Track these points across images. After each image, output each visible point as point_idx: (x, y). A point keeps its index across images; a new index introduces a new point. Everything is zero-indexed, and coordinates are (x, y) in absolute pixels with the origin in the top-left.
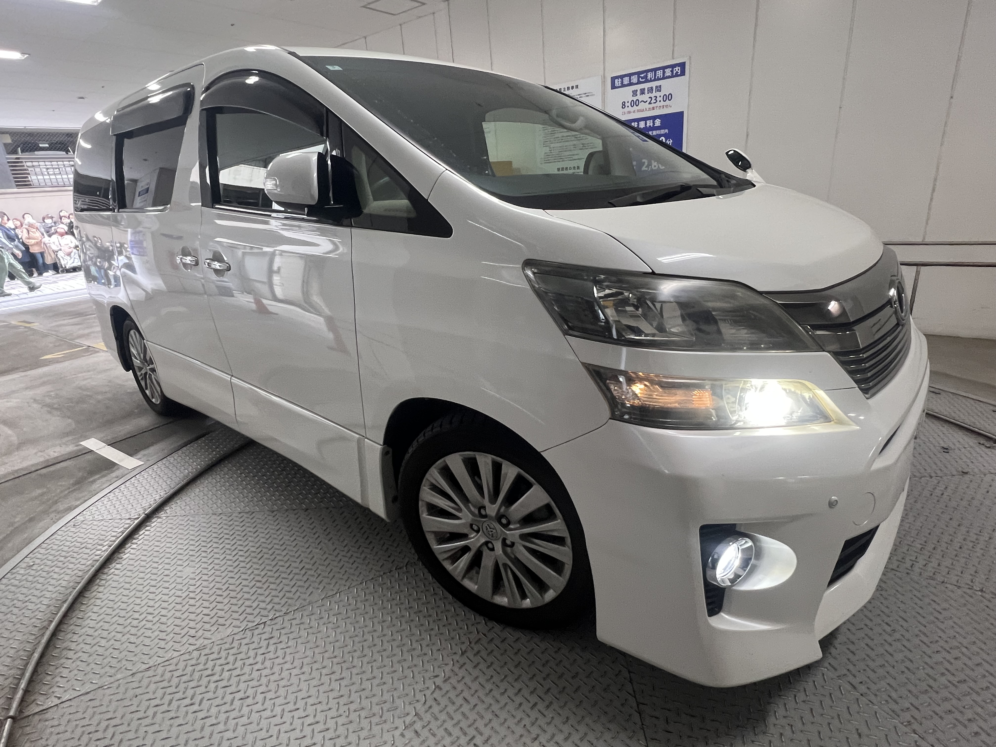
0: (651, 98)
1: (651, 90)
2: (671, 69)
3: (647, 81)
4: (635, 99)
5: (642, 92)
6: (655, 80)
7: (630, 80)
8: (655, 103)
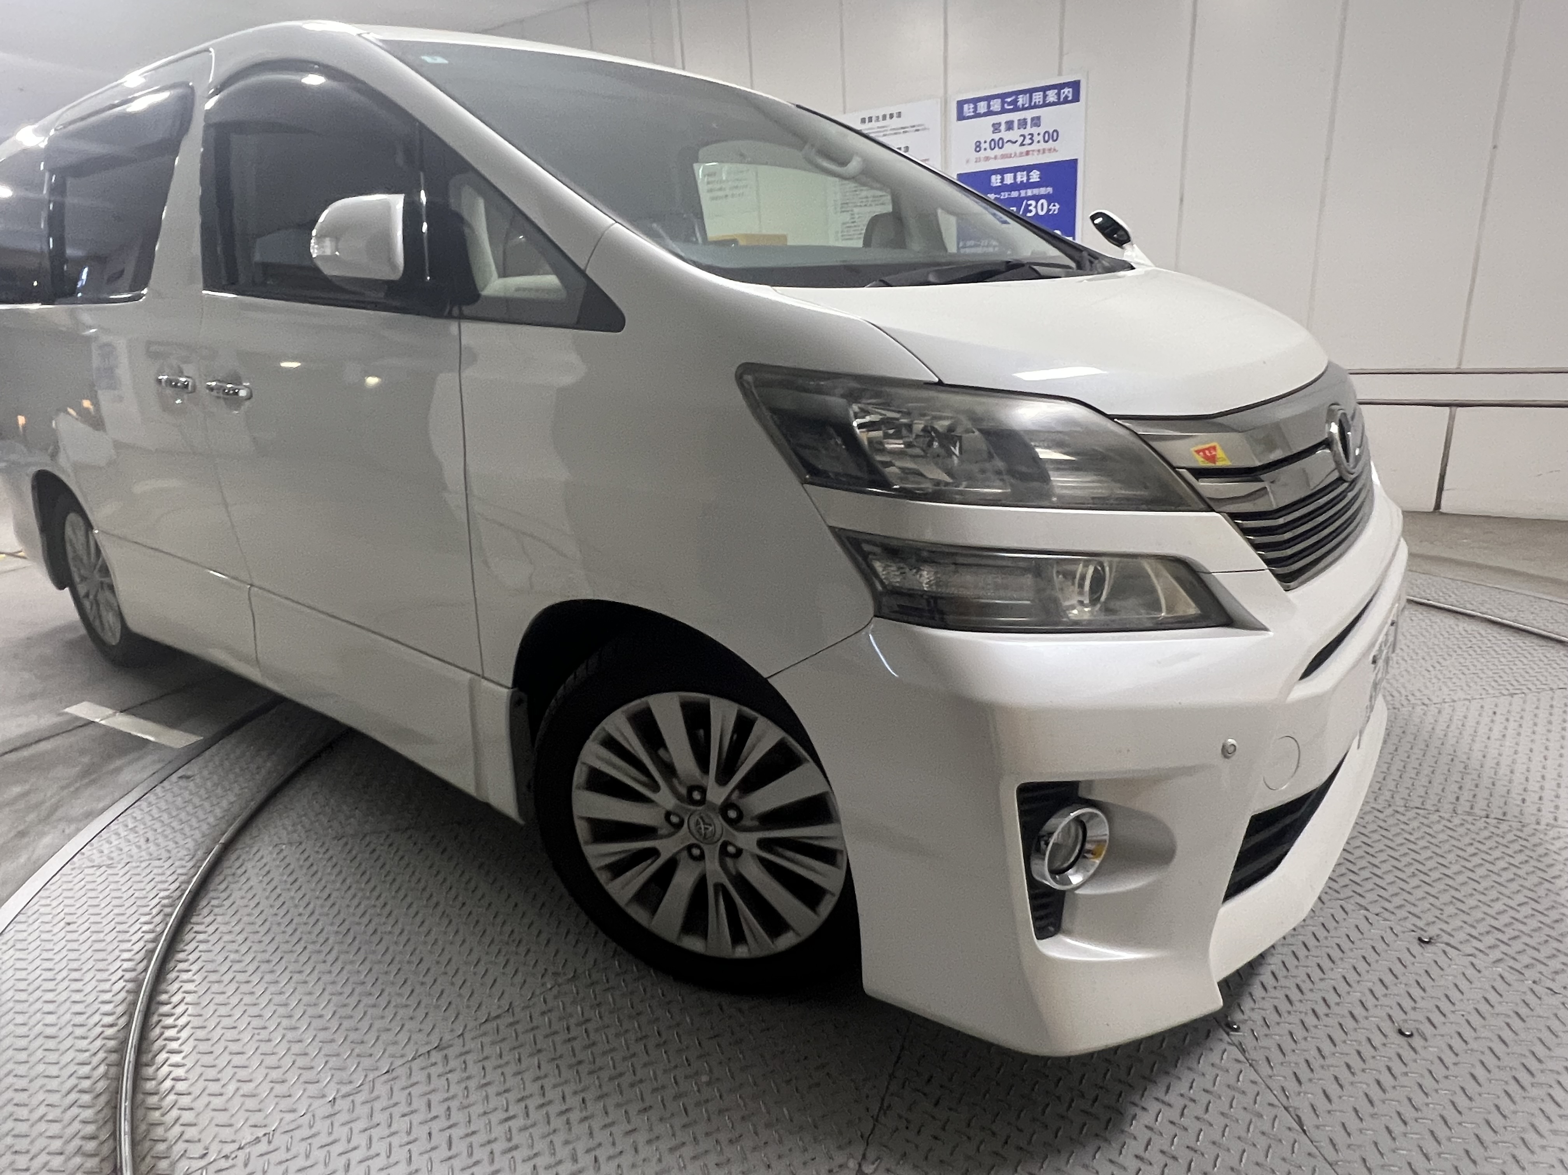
0: (1024, 136)
1: (1023, 123)
2: (1056, 91)
4: (996, 137)
5: (1010, 125)
6: (1031, 107)
7: (989, 106)
8: (1030, 144)
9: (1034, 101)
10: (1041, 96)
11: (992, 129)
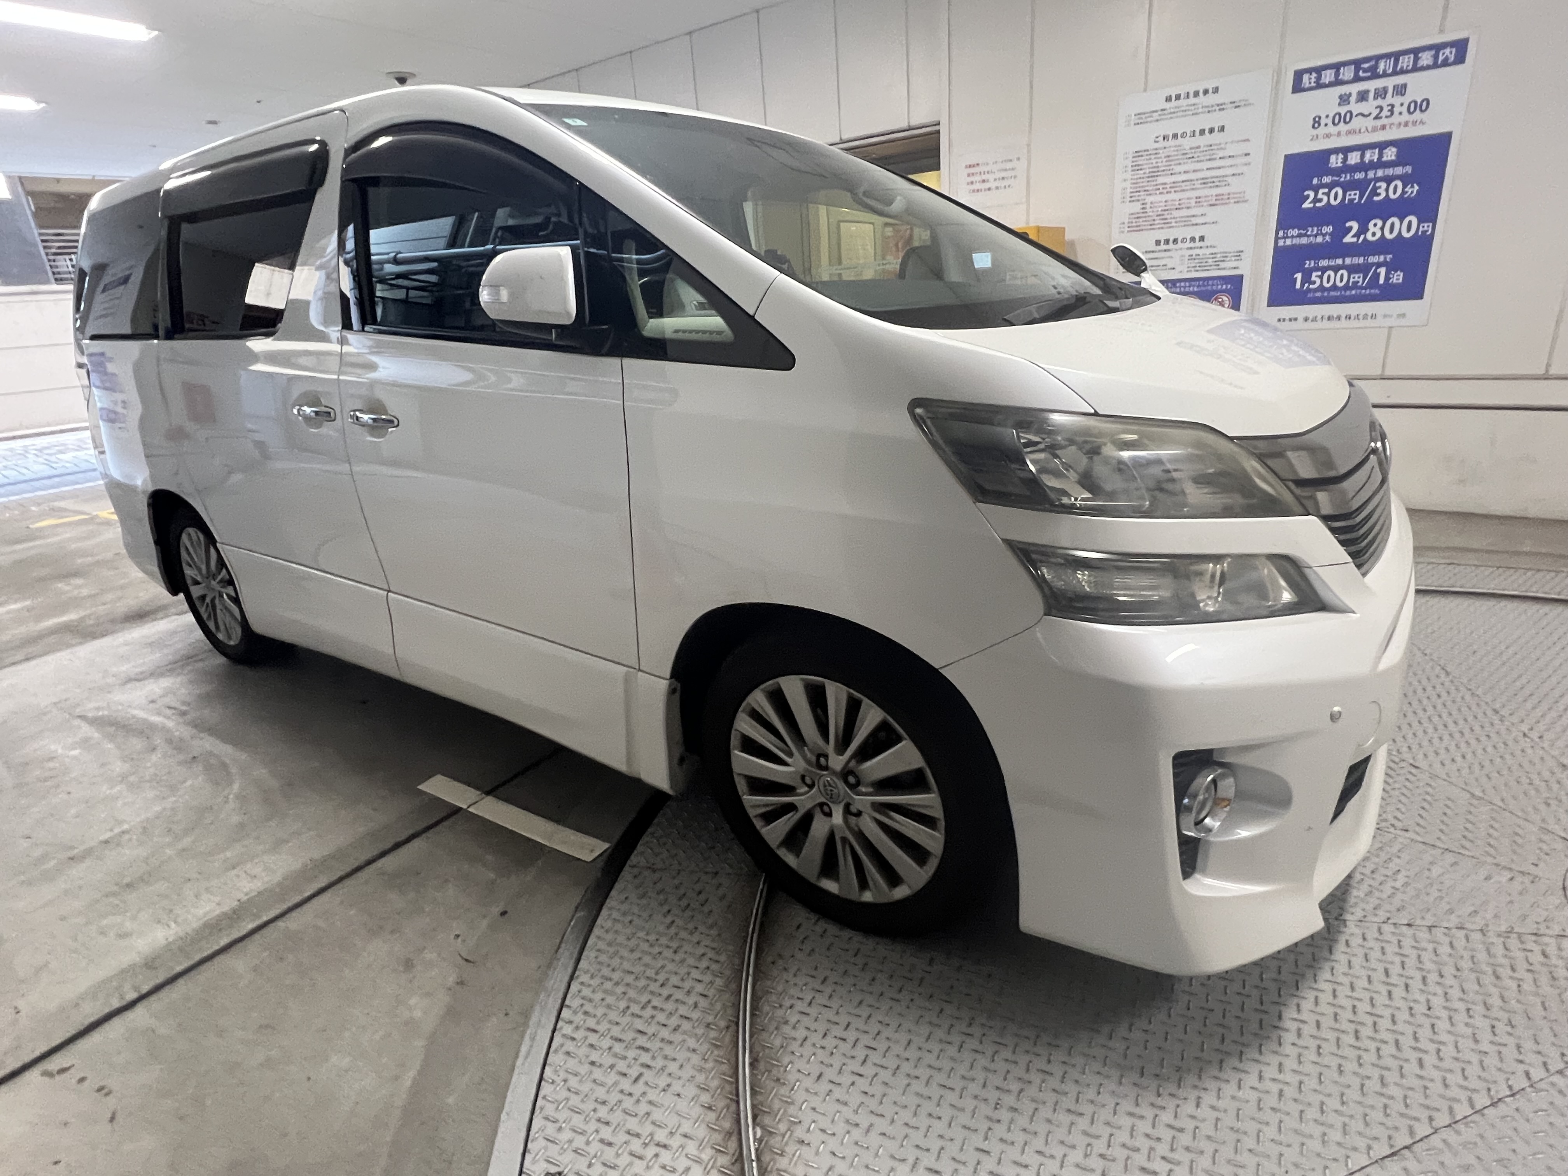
0: (1381, 108)
1: (1381, 93)
2: (1433, 52)
4: (1343, 110)
5: (1363, 96)
7: (1337, 74)
8: (1387, 117)
9: (1400, 66)
10: (1411, 60)
11: (1338, 100)
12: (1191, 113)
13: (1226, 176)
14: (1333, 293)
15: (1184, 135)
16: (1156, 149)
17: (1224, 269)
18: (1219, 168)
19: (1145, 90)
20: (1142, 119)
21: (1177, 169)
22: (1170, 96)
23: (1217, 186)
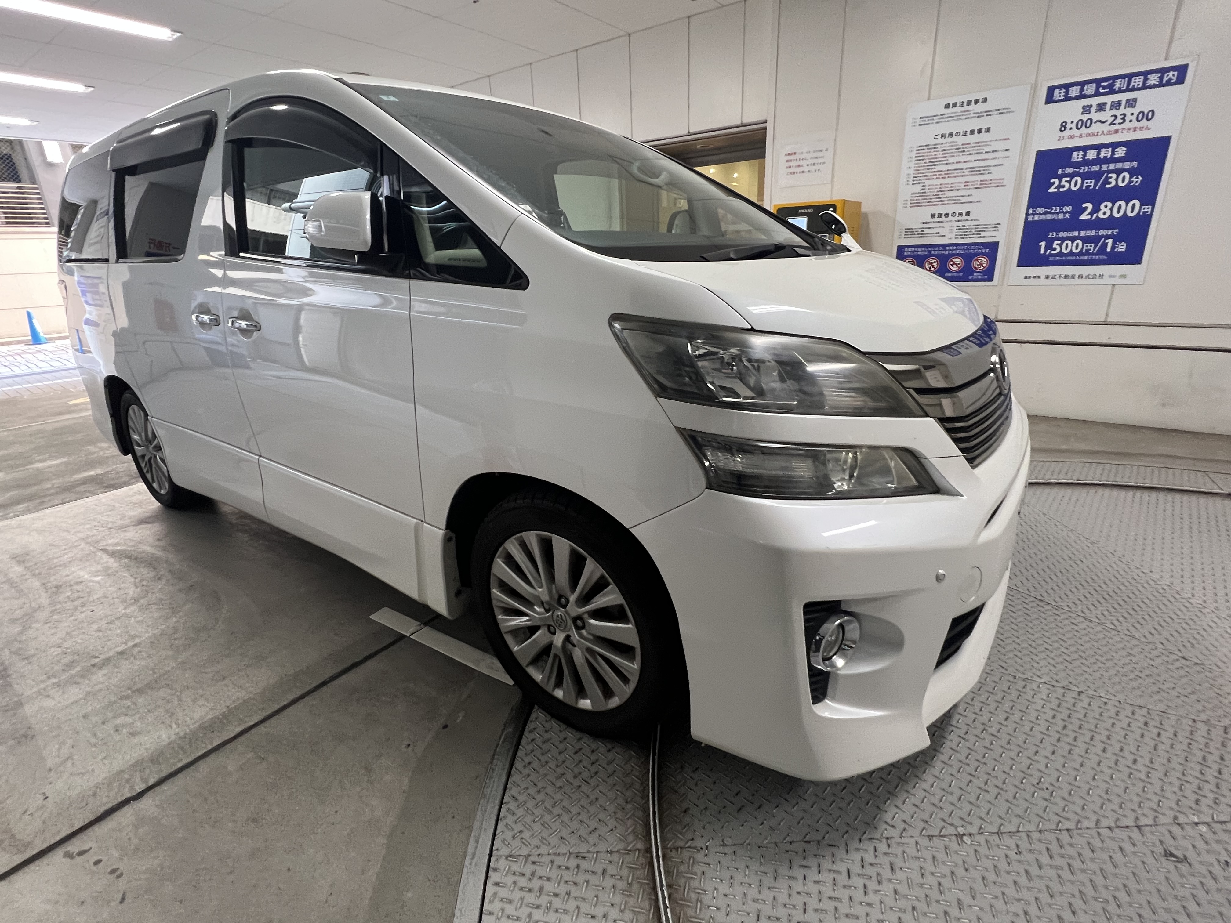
0: (1116, 116)
1: (1117, 105)
2: (1159, 75)
3: (1112, 92)
4: (1085, 118)
5: (1101, 107)
6: (1128, 90)
7: (1082, 90)
8: (1119, 124)
9: (1132, 84)
10: (1142, 80)
11: (1082, 110)
12: (964, 117)
13: (990, 166)
14: (1069, 258)
15: (958, 134)
16: (935, 145)
17: (984, 237)
18: (984, 160)
19: (929, 99)
20: (925, 121)
21: (951, 160)
22: (949, 104)
23: (982, 174)
